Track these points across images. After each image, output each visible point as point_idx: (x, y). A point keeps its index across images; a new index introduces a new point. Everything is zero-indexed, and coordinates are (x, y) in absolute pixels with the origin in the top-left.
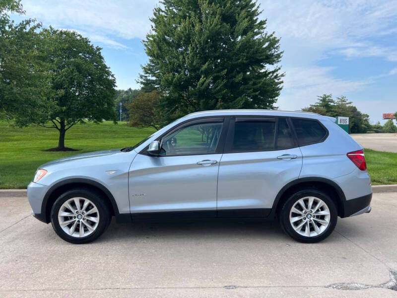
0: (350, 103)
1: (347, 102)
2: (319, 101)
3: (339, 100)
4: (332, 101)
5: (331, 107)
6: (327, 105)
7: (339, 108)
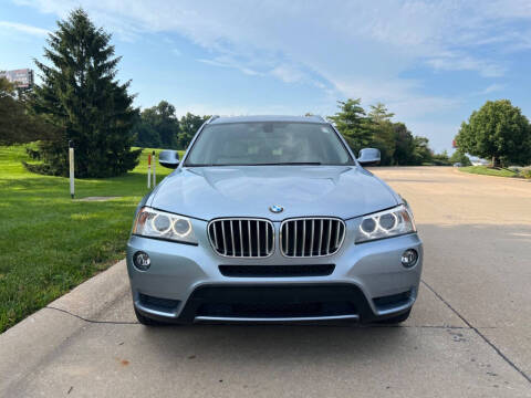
0: (391, 115)
1: (387, 113)
2: (340, 110)
3: (373, 110)
4: (361, 111)
5: (359, 121)
6: (352, 118)
7: (370, 121)
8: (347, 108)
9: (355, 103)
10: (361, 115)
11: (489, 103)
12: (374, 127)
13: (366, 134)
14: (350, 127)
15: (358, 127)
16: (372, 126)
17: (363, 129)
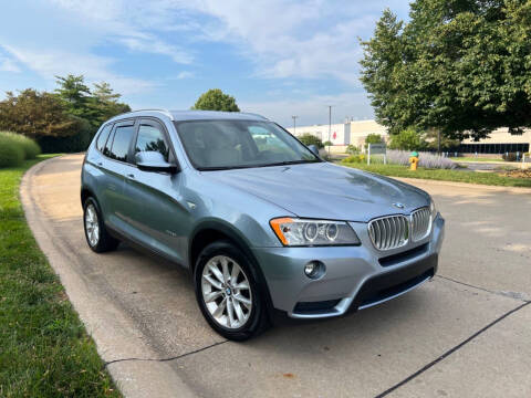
0: (118, 96)
1: (113, 93)
2: (60, 87)
3: (98, 89)
4: (86, 90)
5: (84, 100)
6: (75, 96)
7: (98, 101)
8: (69, 85)
9: (77, 80)
10: (85, 94)
11: (211, 92)
12: (102, 107)
13: (94, 115)
14: (76, 107)
15: (85, 107)
16: (99, 107)
17: (92, 109)
